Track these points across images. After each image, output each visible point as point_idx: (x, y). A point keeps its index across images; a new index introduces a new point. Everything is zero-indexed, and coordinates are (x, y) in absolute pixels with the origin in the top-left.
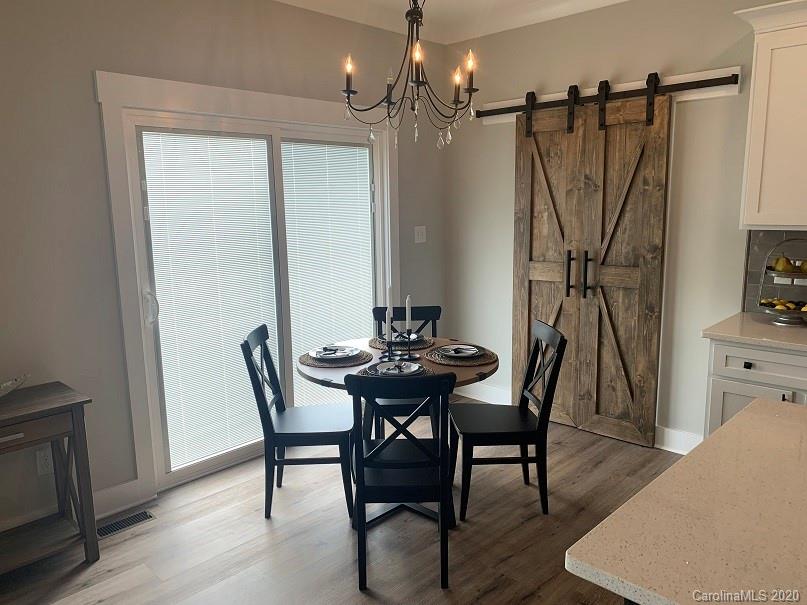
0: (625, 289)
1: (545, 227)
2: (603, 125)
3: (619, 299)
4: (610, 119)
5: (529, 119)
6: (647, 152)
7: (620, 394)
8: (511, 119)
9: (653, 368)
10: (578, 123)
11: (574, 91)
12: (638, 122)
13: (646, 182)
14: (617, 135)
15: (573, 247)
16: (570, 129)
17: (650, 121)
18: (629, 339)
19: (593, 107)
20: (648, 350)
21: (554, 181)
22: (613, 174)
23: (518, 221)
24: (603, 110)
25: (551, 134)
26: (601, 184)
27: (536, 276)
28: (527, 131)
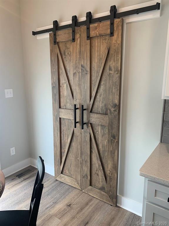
0: (102, 126)
1: (65, 91)
2: (89, 37)
3: (99, 130)
4: (92, 34)
5: (55, 35)
6: (111, 52)
7: (100, 177)
8: (47, 36)
9: (115, 168)
10: (77, 36)
11: (75, 18)
12: (106, 35)
13: (110, 69)
14: (96, 43)
15: (77, 103)
16: (74, 40)
17: (112, 34)
18: (104, 151)
19: (84, 27)
20: (113, 158)
21: (68, 68)
22: (95, 65)
23: (53, 88)
24: (88, 29)
25: (65, 42)
26: (89, 70)
27: (62, 116)
28: (54, 42)
